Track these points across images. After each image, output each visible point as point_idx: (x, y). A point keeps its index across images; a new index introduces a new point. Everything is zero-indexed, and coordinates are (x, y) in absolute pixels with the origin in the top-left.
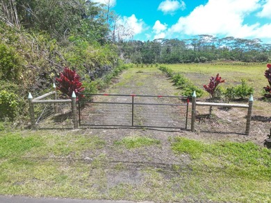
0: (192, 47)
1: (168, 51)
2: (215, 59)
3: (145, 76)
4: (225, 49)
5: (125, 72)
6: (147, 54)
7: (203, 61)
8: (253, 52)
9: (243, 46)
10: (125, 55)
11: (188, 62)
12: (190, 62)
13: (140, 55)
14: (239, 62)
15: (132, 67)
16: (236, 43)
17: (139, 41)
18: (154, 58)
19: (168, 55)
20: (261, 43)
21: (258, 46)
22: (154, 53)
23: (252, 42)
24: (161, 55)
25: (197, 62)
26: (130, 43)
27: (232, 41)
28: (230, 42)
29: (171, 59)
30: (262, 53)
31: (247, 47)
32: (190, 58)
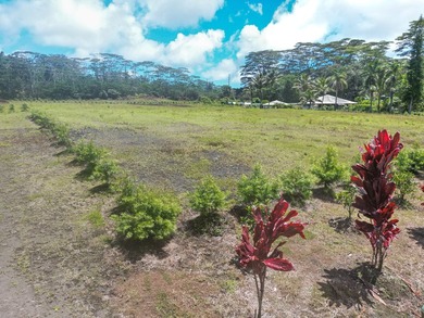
0: (92, 72)
1: (48, 76)
2: (132, 94)
4: (144, 79)
7: (114, 97)
8: (181, 86)
9: (166, 77)
11: (88, 98)
12: (93, 98)
14: (165, 100)
16: (157, 72)
18: (18, 87)
19: (48, 83)
20: (189, 75)
21: (186, 77)
22: (18, 79)
23: (178, 71)
24: (35, 84)
25: (103, 97)
27: (152, 68)
28: (149, 69)
29: (56, 91)
30: (191, 88)
31: (173, 79)
32: (92, 91)
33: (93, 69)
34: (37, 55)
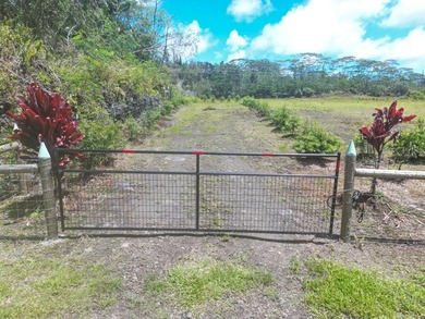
0: (291, 73)
1: (253, 78)
2: (327, 91)
3: (219, 115)
4: (343, 77)
5: (183, 109)
6: (220, 82)
7: (308, 95)
8: (386, 81)
9: (370, 71)
10: (185, 84)
11: (284, 97)
12: (288, 96)
13: (208, 85)
14: (363, 96)
15: (195, 102)
16: (358, 67)
17: (207, 63)
18: (230, 89)
19: (253, 85)
20: (398, 67)
21: (392, 71)
22: (231, 82)
23: (382, 64)
24: (243, 86)
25: (298, 96)
26: (193, 66)
27: (352, 64)
28: (349, 65)
29: (258, 92)
30: (398, 83)
31: (376, 73)
32: (288, 90)
33: (292, 69)
34: (247, 61)
